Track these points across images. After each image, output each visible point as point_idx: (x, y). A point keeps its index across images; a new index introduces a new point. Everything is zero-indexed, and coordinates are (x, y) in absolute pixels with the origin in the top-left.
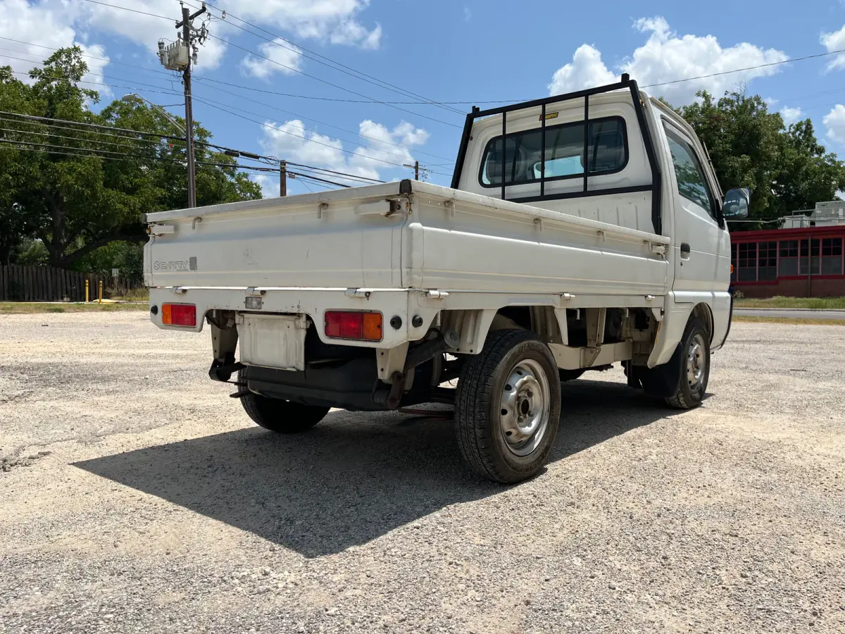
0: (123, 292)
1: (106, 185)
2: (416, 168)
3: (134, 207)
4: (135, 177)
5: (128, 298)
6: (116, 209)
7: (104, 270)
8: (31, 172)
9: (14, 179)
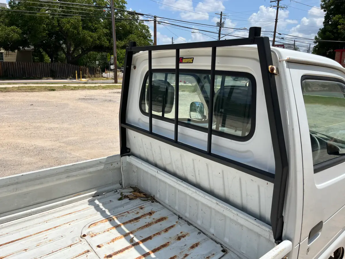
0: (90, 76)
1: (84, 28)
2: (221, 15)
3: (95, 38)
4: (96, 24)
5: (92, 79)
6: (88, 40)
7: (93, 61)
8: (54, 23)
9: (46, 26)
